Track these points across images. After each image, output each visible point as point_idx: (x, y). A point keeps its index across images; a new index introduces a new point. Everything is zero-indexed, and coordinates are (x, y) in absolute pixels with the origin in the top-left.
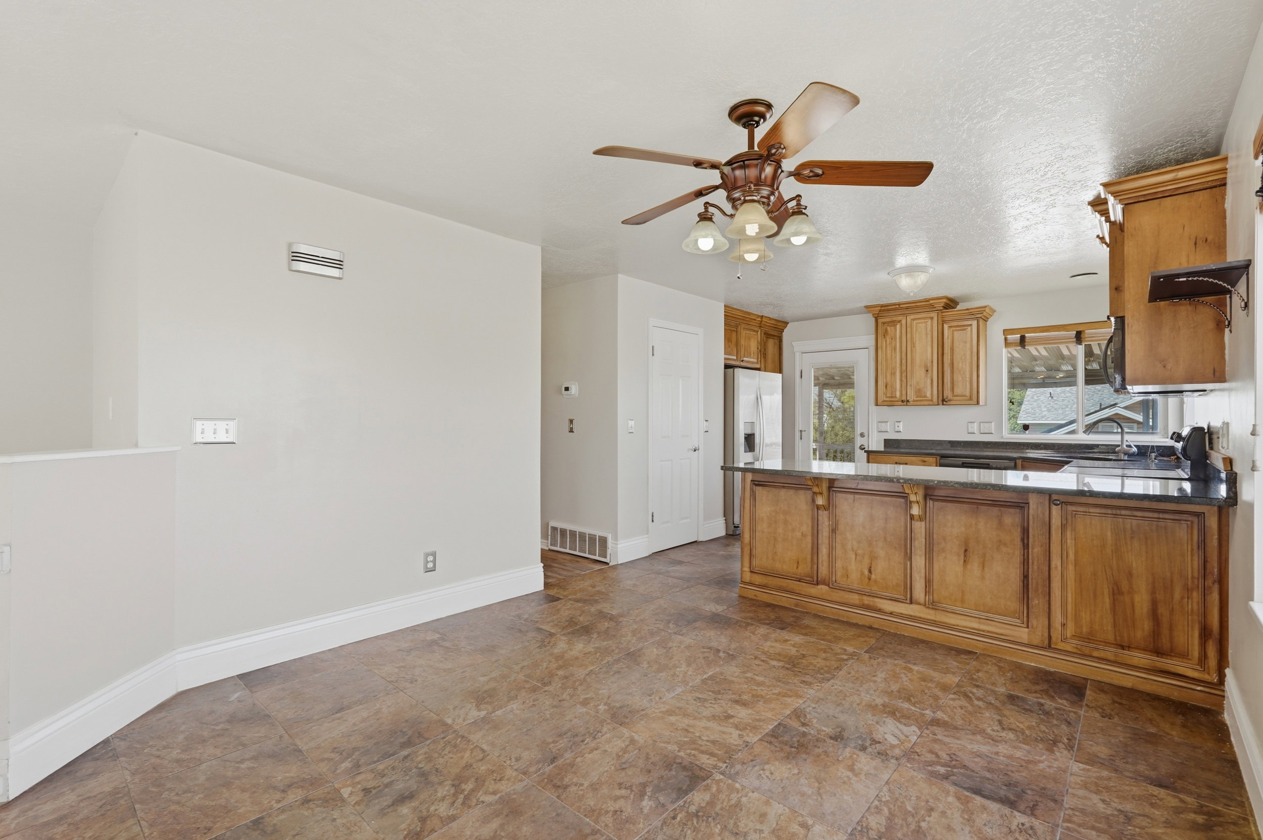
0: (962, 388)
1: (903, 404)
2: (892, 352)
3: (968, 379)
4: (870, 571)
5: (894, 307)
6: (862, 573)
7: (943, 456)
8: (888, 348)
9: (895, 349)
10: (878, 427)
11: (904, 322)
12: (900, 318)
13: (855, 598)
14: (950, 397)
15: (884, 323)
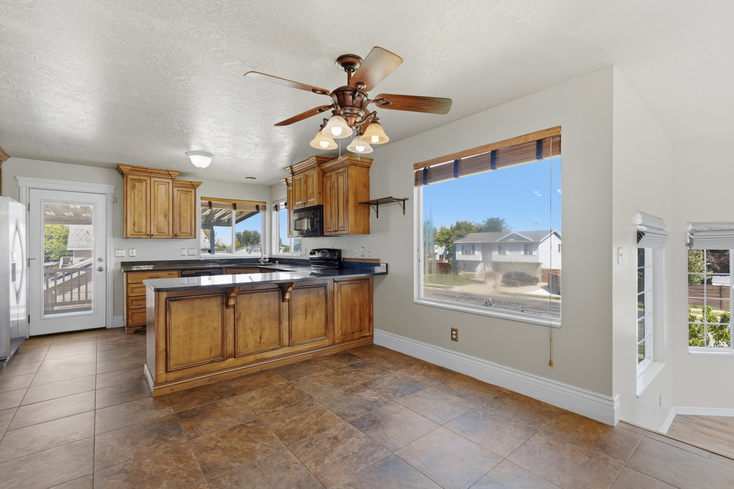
0: (186, 229)
1: (148, 237)
2: (139, 201)
3: (189, 223)
4: (261, 338)
5: (143, 170)
6: (256, 341)
7: (182, 270)
8: (136, 198)
9: (142, 199)
10: (115, 254)
11: (148, 181)
12: (145, 178)
13: (251, 358)
14: (178, 233)
15: (132, 179)
